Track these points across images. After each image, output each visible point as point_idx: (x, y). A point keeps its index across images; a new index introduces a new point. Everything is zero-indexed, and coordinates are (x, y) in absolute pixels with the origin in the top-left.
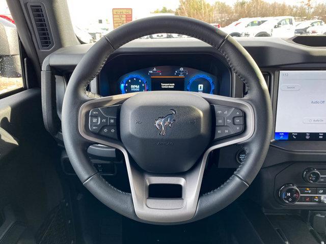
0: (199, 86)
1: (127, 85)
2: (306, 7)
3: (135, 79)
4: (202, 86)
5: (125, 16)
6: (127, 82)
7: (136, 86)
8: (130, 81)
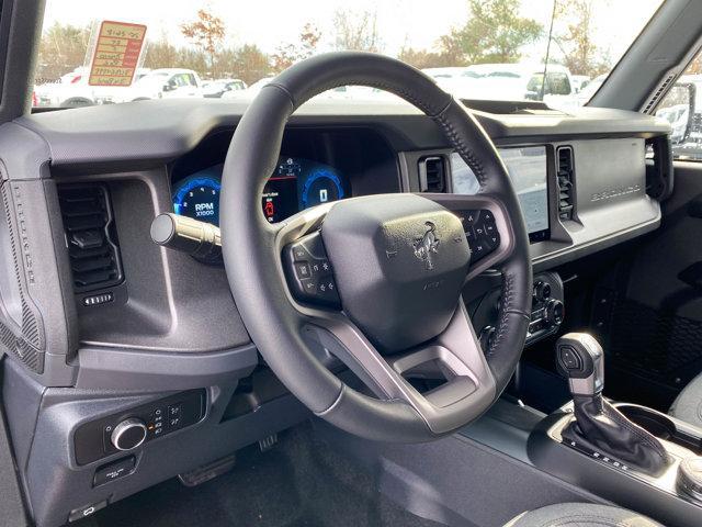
0: (321, 191)
1: (185, 204)
2: (206, 53)
3: (202, 189)
4: (325, 191)
5: (125, 43)
6: (186, 198)
7: (207, 206)
8: (192, 194)
